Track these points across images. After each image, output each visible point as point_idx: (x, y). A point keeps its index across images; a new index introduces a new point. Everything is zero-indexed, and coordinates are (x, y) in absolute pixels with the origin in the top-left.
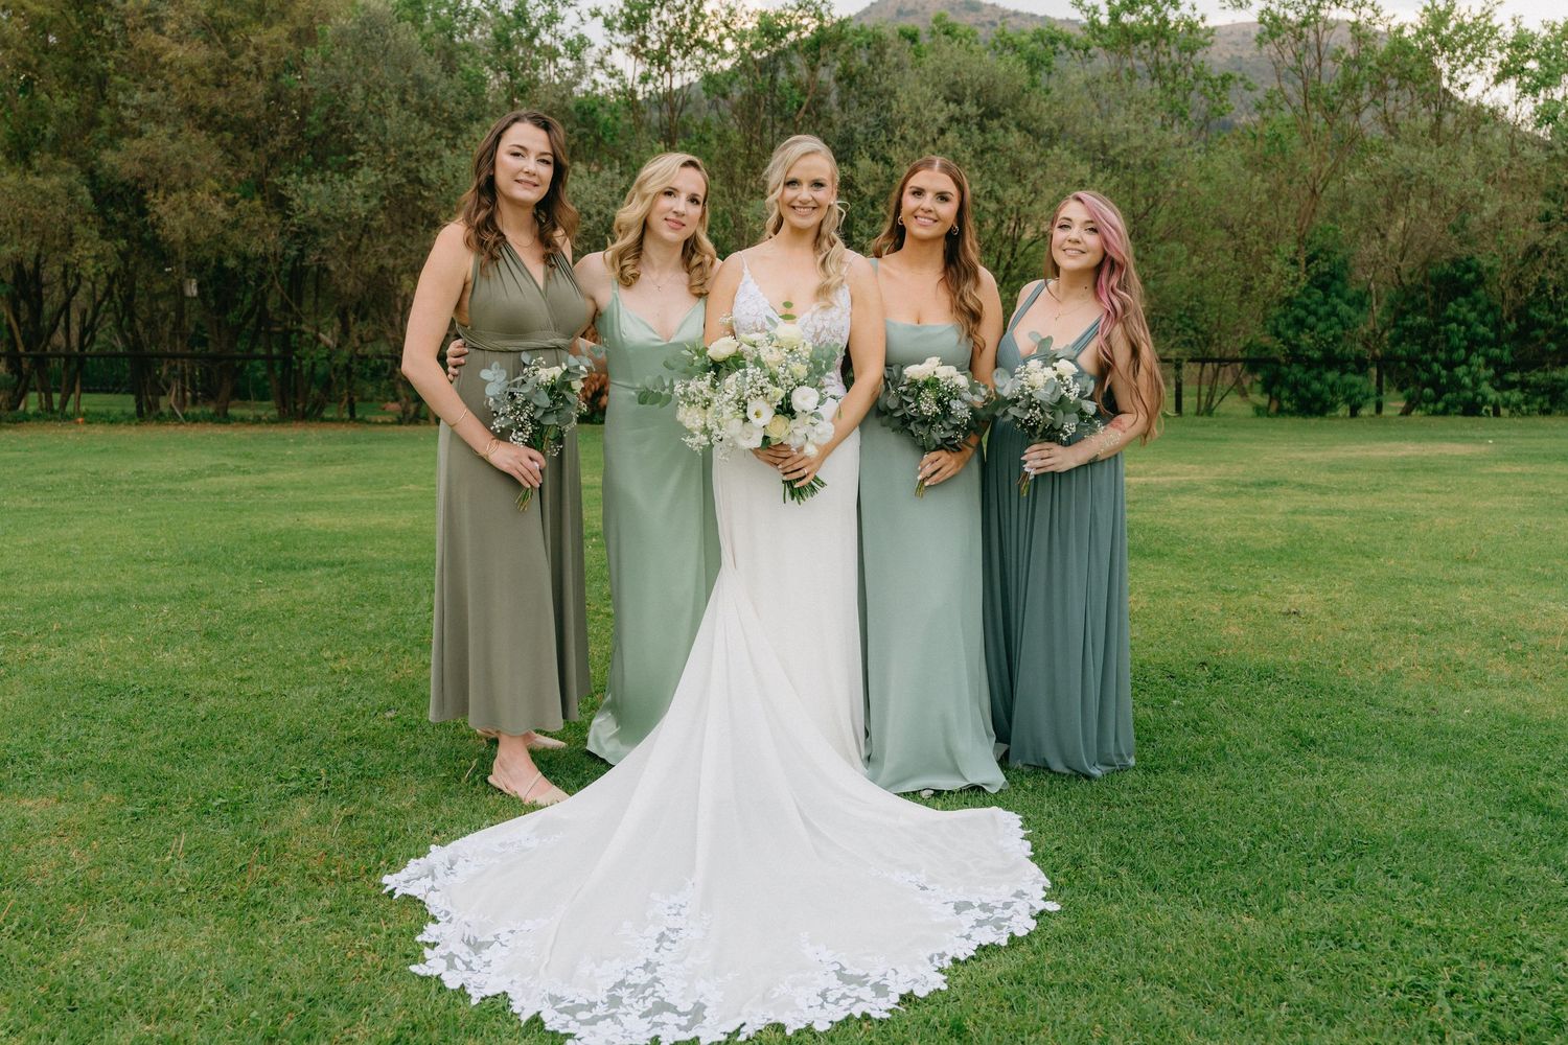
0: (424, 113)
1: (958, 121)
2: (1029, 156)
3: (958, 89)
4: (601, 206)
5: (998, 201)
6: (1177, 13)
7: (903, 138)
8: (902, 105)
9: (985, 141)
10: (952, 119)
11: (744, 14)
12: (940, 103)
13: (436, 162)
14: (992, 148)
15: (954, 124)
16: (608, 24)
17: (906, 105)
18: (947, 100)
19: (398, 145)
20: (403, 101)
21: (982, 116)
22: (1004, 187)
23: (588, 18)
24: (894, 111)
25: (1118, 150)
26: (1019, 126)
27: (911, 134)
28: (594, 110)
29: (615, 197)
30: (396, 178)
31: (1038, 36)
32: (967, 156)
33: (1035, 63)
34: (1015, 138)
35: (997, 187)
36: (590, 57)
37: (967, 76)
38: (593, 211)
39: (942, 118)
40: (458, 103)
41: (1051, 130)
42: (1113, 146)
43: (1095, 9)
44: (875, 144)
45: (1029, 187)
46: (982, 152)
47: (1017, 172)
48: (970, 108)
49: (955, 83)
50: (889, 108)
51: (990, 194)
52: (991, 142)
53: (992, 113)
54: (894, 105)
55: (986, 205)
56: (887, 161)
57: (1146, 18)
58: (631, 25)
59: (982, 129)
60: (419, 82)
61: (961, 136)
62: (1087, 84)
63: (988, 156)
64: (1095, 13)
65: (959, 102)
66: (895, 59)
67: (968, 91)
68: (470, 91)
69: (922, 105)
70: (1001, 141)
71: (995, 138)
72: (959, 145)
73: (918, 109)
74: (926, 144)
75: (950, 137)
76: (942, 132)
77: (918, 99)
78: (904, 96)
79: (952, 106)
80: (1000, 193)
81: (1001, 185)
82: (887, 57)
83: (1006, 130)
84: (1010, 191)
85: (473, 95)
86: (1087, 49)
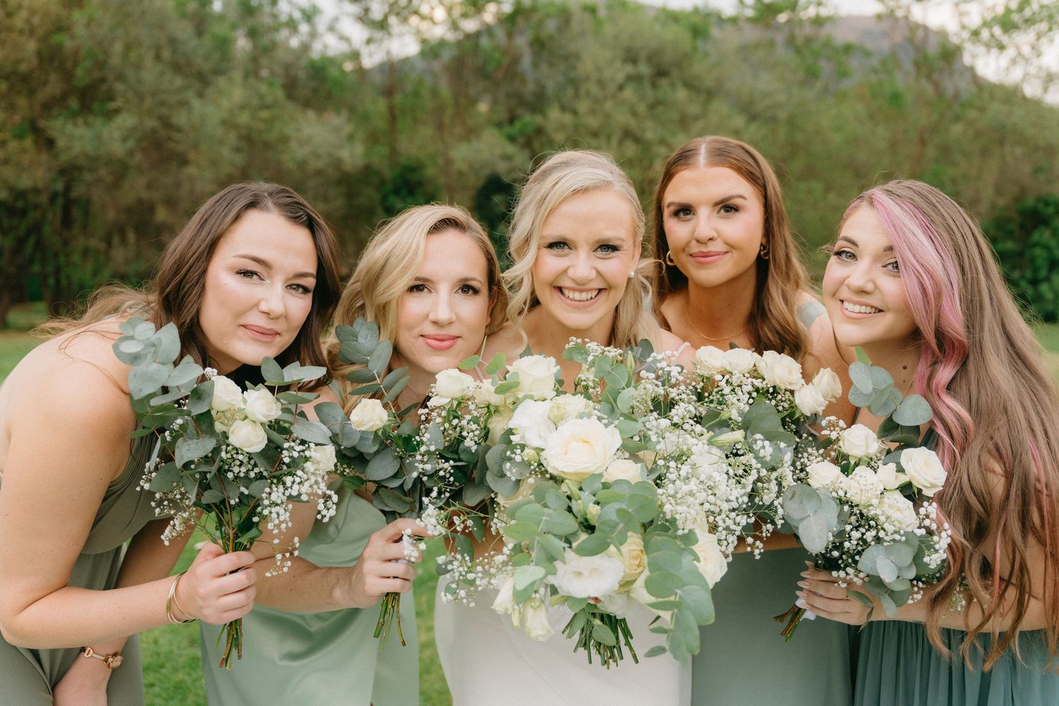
0: (177, 68)
1: (634, 79)
3: (633, 52)
7: (588, 93)
9: (657, 96)
12: (618, 64)
13: (186, 109)
14: (661, 102)
15: (631, 82)
17: (590, 65)
18: (624, 61)
19: (154, 94)
20: (158, 57)
21: (654, 75)
22: (675, 136)
24: (580, 71)
26: (684, 83)
29: (343, 141)
30: (151, 123)
35: (667, 135)
36: (321, 23)
37: (640, 43)
38: (323, 153)
41: (710, 88)
44: (564, 98)
47: (684, 122)
48: (644, 69)
49: (630, 48)
50: (574, 67)
52: (661, 97)
54: (580, 66)
56: (575, 113)
60: (173, 42)
61: (636, 92)
62: (739, 49)
66: (579, 28)
67: (642, 54)
68: (218, 48)
69: (602, 65)
70: (669, 96)
71: (665, 94)
72: (634, 100)
73: (600, 69)
74: (606, 98)
75: (628, 93)
77: (599, 59)
78: (588, 58)
79: (628, 67)
82: (573, 26)
83: (674, 87)
85: (221, 52)
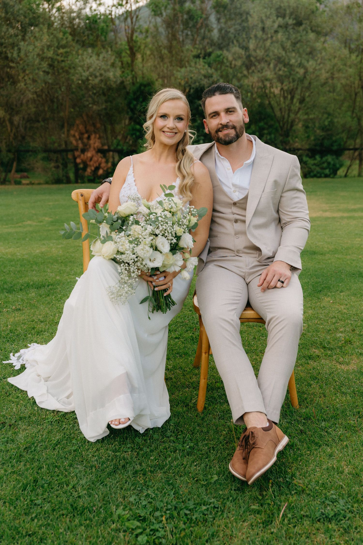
2: (318, 45)
3: (282, 11)
4: (102, 72)
8: (254, 19)
10: (280, 26)
12: (274, 18)
13: (16, 48)
14: (300, 41)
17: (256, 19)
18: (278, 17)
22: (308, 61)
26: (312, 30)
29: (109, 67)
32: (288, 44)
34: (311, 36)
35: (303, 61)
37: (286, 4)
38: (98, 74)
39: (276, 25)
40: (25, 17)
44: (240, 39)
47: (313, 54)
49: (280, 7)
50: (247, 20)
51: (301, 65)
52: (299, 38)
53: (299, 23)
56: (246, 49)
59: (295, 31)
60: (5, 5)
63: (298, 45)
65: (284, 16)
67: (288, 12)
69: (264, 18)
72: (284, 39)
73: (262, 22)
75: (281, 35)
76: (276, 32)
77: (262, 15)
79: (280, 19)
80: (306, 64)
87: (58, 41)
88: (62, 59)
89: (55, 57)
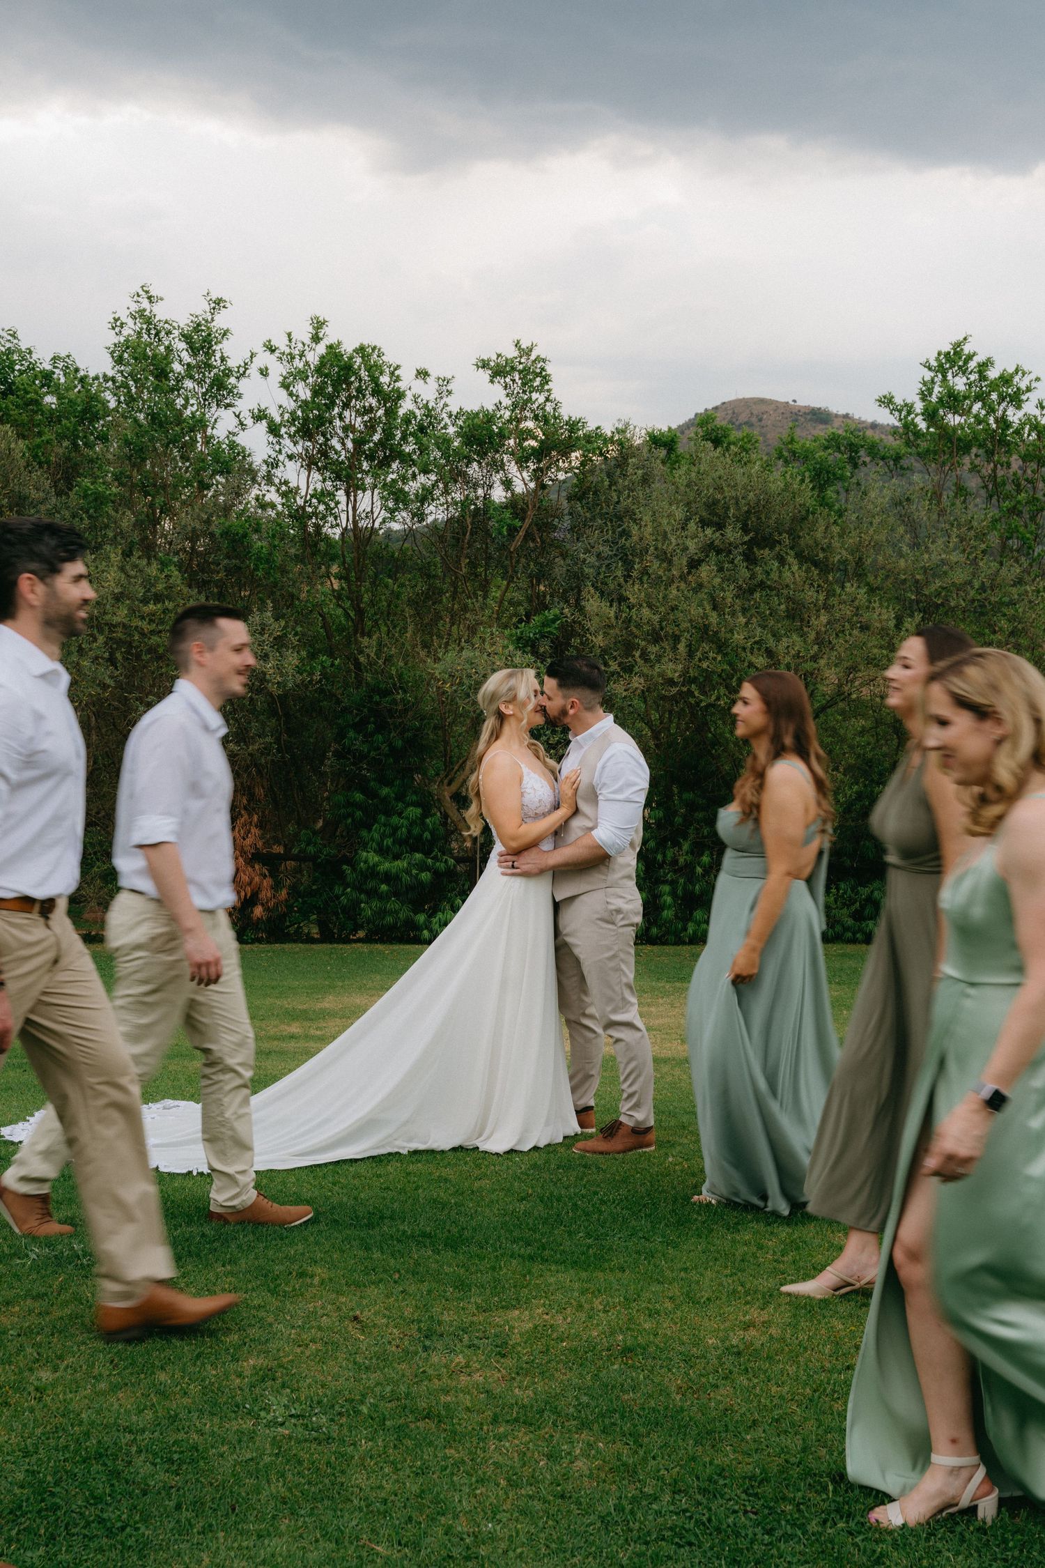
1: (719, 552)
2: (810, 595)
3: (720, 511)
5: (770, 653)
6: (1020, 414)
7: (645, 572)
8: (642, 532)
9: (753, 577)
10: (710, 547)
11: (444, 415)
12: (694, 526)
15: (713, 554)
16: (274, 430)
17: (649, 529)
21: (750, 544)
22: (778, 636)
23: (249, 422)
24: (635, 538)
25: (933, 588)
26: (800, 557)
27: (655, 566)
28: (245, 535)
31: (833, 442)
32: (729, 594)
33: (822, 477)
34: (794, 573)
37: (729, 493)
39: (695, 547)
41: (844, 562)
42: (927, 583)
43: (909, 408)
44: (609, 581)
45: (812, 635)
46: (751, 591)
47: (797, 615)
48: (733, 534)
53: (766, 541)
54: (634, 530)
55: (754, 659)
57: (979, 421)
58: (306, 432)
59: (750, 559)
61: (721, 570)
62: (897, 503)
63: (757, 595)
64: (909, 413)
65: (720, 526)
66: (640, 472)
68: (87, 512)
69: (669, 530)
70: (774, 576)
71: (768, 573)
72: (718, 581)
73: (664, 535)
75: (706, 571)
76: (695, 564)
77: (665, 521)
78: (647, 518)
80: (771, 642)
81: (775, 635)
82: (630, 470)
83: (782, 561)
84: (785, 642)
85: (90, 517)
86: (897, 458)
87: (148, 583)
88: (153, 626)
89: (137, 622)
